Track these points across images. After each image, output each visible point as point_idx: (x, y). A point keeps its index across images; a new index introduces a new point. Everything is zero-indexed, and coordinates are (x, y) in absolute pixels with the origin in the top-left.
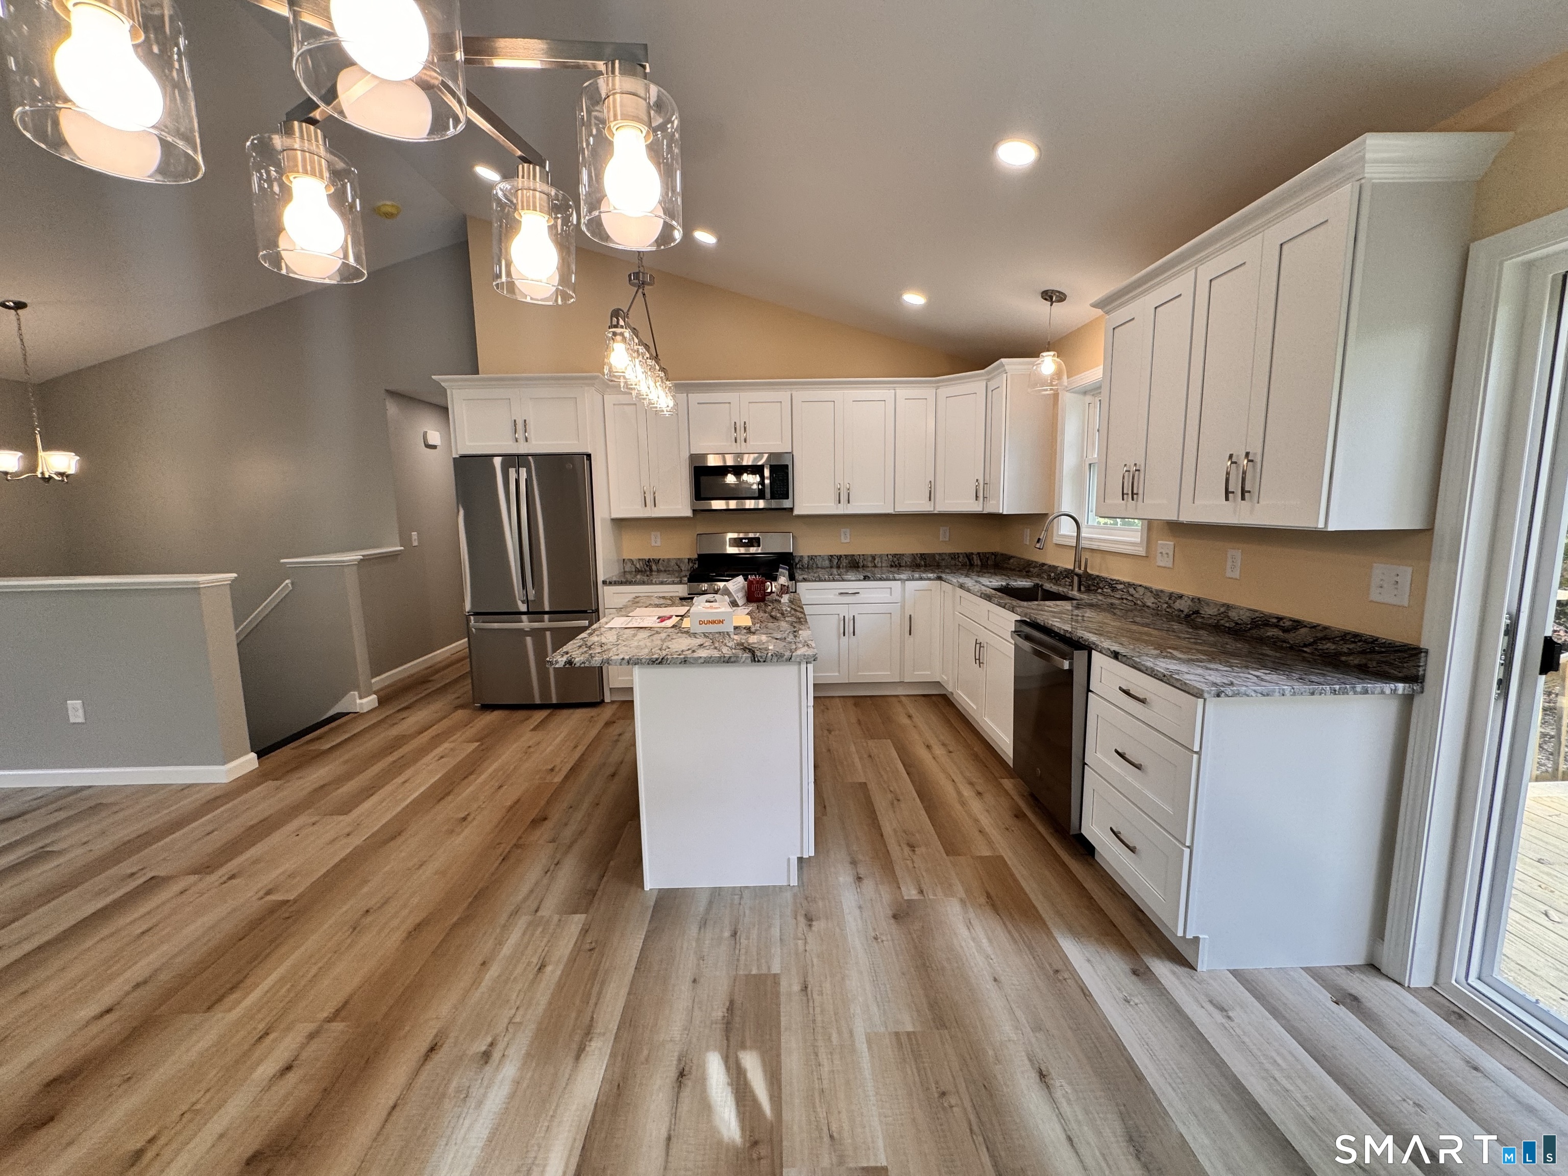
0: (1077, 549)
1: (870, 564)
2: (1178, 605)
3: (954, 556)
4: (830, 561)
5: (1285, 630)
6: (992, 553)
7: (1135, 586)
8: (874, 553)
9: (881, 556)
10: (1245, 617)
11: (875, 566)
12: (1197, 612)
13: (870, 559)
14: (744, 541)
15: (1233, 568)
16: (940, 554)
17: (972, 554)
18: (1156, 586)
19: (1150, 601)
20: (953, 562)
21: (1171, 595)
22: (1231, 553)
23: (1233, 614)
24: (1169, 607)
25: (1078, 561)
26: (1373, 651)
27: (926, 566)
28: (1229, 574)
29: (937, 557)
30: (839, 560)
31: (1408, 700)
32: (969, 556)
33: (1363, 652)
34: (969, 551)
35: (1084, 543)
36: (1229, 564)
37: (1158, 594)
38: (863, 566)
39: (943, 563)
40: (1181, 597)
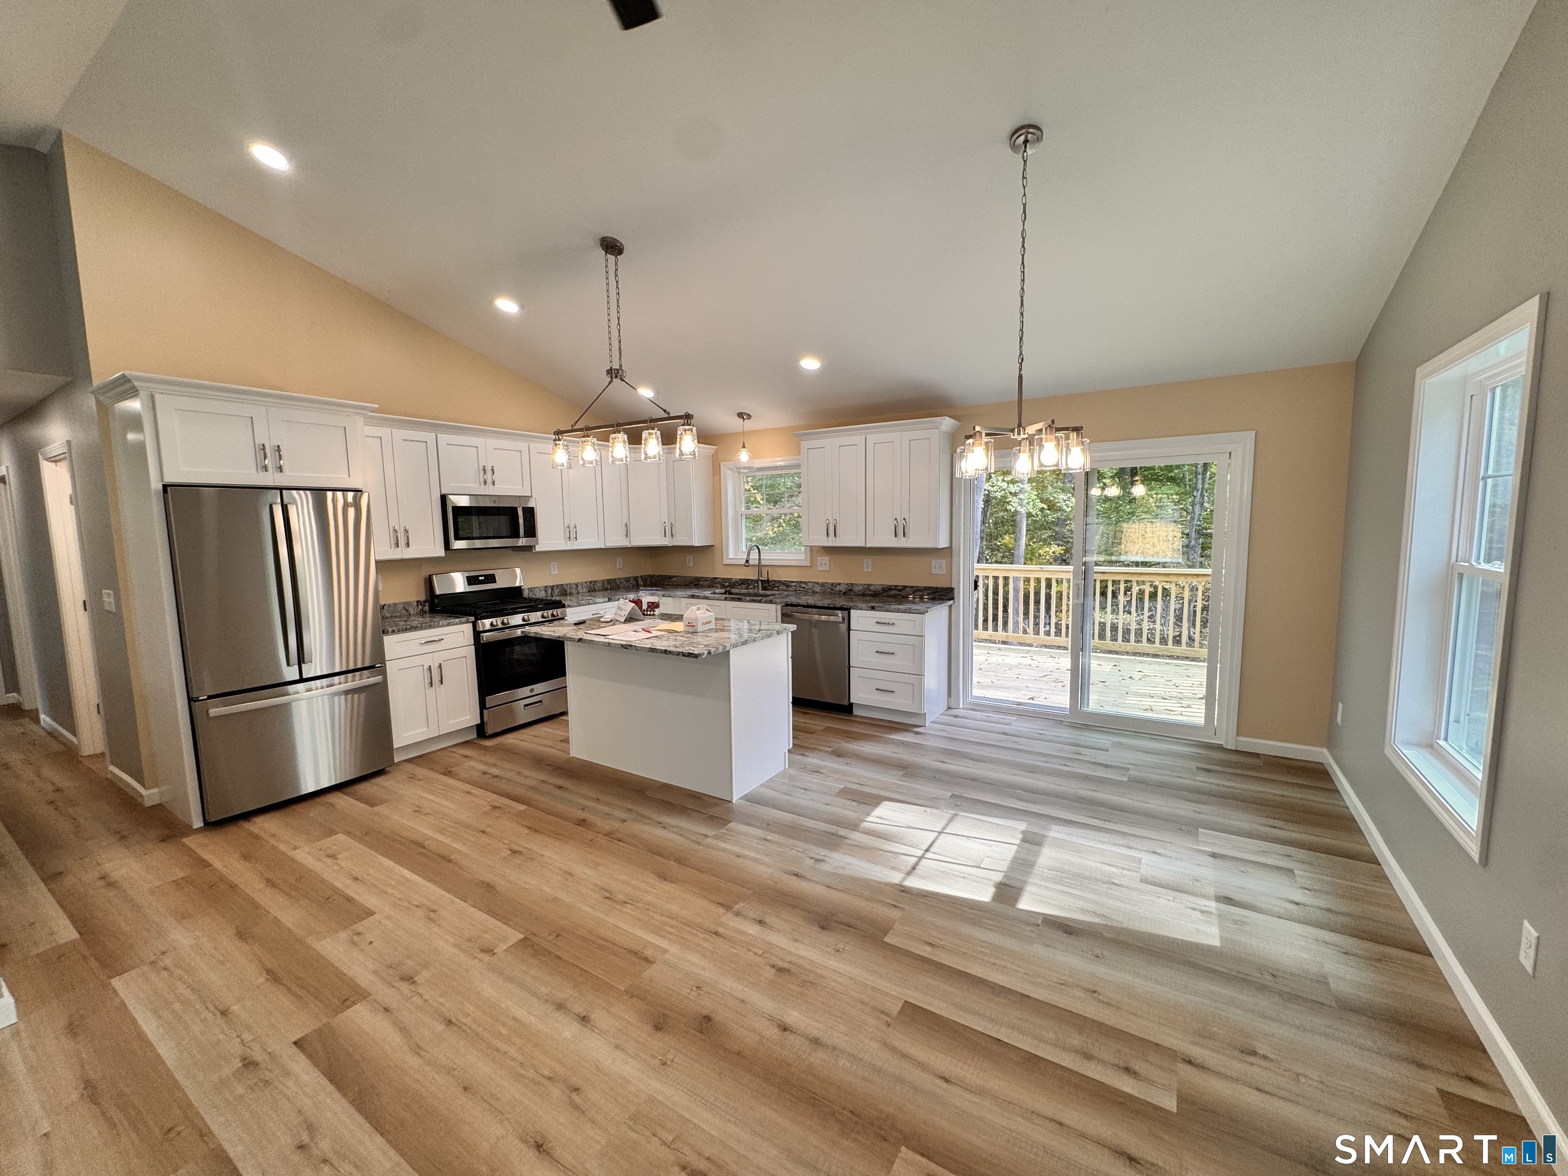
0: (760, 566)
1: (574, 592)
2: (838, 588)
3: (627, 580)
4: (546, 591)
5: (899, 590)
6: (649, 576)
7: (806, 583)
8: (576, 582)
9: (582, 584)
10: (879, 588)
11: (578, 593)
12: (851, 590)
13: (574, 587)
14: (480, 578)
15: (868, 567)
16: (619, 579)
17: (638, 577)
18: (820, 581)
19: (818, 589)
20: (627, 584)
21: (832, 584)
22: (865, 560)
23: (872, 588)
24: (832, 590)
25: (760, 573)
26: (936, 592)
27: (611, 589)
28: (866, 570)
29: (618, 582)
30: (552, 589)
31: (950, 606)
32: (636, 578)
33: (933, 593)
34: (636, 575)
35: (763, 563)
36: (865, 565)
37: (823, 585)
38: (570, 593)
39: (621, 586)
40: (839, 584)
